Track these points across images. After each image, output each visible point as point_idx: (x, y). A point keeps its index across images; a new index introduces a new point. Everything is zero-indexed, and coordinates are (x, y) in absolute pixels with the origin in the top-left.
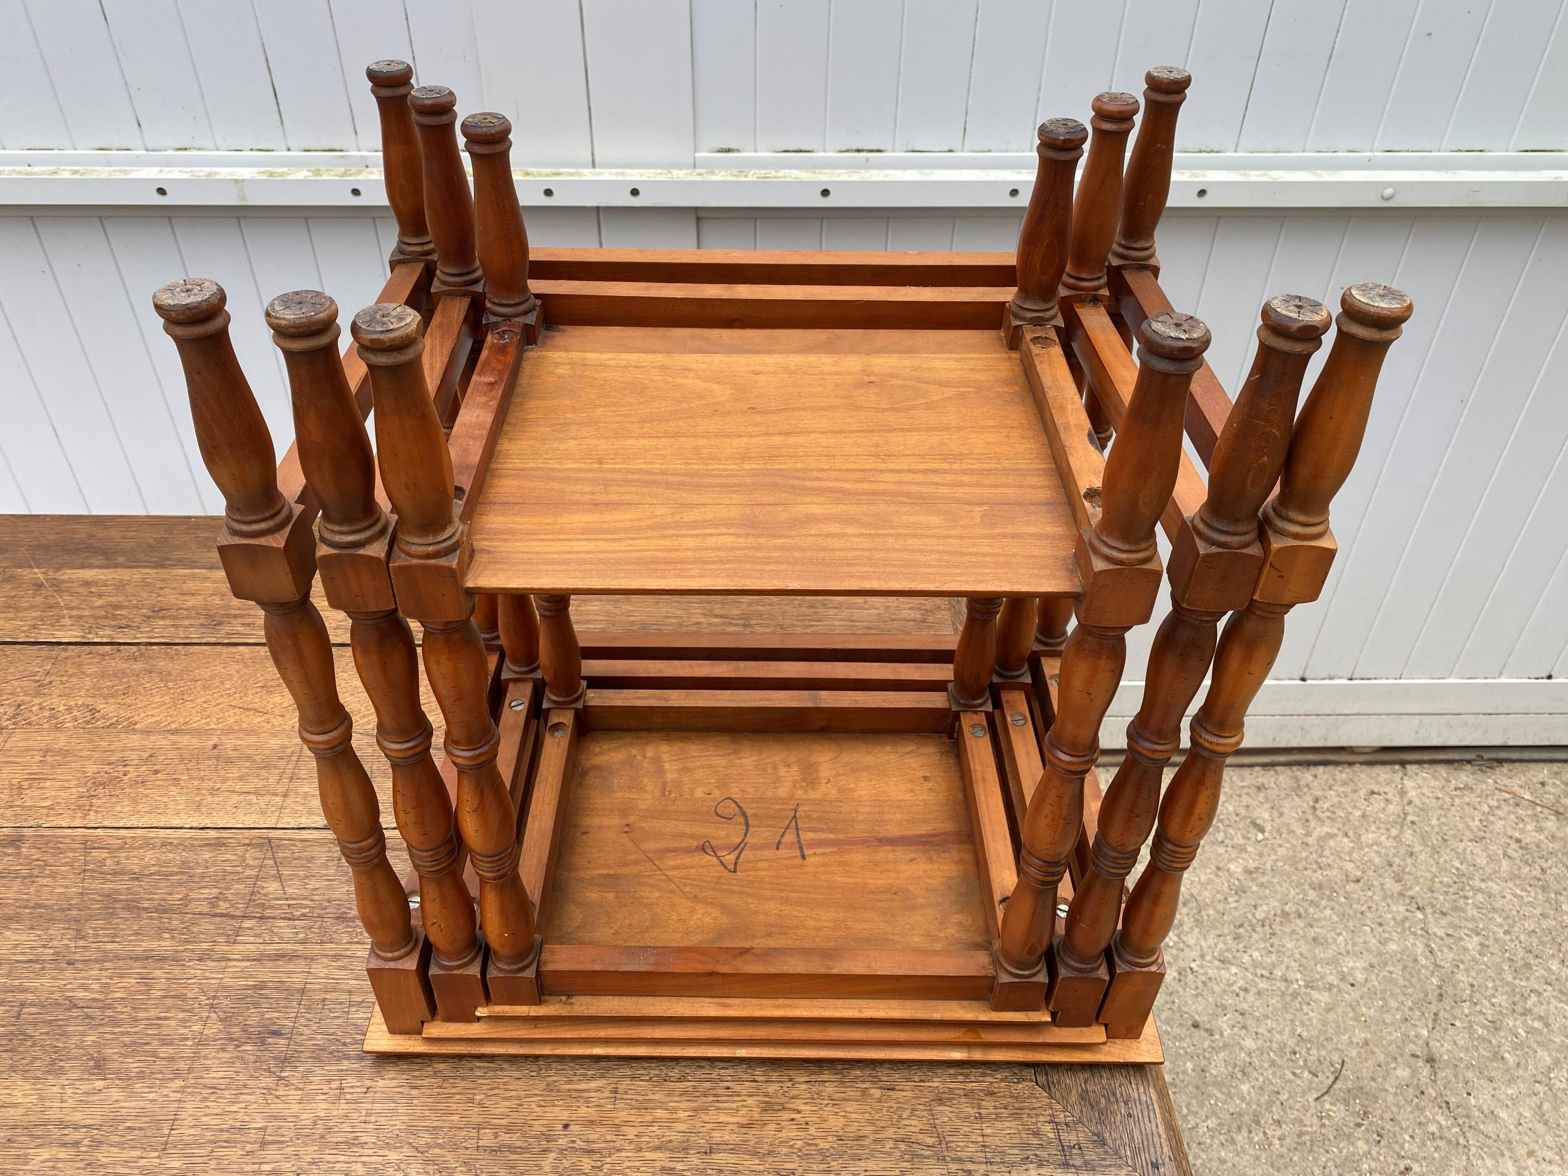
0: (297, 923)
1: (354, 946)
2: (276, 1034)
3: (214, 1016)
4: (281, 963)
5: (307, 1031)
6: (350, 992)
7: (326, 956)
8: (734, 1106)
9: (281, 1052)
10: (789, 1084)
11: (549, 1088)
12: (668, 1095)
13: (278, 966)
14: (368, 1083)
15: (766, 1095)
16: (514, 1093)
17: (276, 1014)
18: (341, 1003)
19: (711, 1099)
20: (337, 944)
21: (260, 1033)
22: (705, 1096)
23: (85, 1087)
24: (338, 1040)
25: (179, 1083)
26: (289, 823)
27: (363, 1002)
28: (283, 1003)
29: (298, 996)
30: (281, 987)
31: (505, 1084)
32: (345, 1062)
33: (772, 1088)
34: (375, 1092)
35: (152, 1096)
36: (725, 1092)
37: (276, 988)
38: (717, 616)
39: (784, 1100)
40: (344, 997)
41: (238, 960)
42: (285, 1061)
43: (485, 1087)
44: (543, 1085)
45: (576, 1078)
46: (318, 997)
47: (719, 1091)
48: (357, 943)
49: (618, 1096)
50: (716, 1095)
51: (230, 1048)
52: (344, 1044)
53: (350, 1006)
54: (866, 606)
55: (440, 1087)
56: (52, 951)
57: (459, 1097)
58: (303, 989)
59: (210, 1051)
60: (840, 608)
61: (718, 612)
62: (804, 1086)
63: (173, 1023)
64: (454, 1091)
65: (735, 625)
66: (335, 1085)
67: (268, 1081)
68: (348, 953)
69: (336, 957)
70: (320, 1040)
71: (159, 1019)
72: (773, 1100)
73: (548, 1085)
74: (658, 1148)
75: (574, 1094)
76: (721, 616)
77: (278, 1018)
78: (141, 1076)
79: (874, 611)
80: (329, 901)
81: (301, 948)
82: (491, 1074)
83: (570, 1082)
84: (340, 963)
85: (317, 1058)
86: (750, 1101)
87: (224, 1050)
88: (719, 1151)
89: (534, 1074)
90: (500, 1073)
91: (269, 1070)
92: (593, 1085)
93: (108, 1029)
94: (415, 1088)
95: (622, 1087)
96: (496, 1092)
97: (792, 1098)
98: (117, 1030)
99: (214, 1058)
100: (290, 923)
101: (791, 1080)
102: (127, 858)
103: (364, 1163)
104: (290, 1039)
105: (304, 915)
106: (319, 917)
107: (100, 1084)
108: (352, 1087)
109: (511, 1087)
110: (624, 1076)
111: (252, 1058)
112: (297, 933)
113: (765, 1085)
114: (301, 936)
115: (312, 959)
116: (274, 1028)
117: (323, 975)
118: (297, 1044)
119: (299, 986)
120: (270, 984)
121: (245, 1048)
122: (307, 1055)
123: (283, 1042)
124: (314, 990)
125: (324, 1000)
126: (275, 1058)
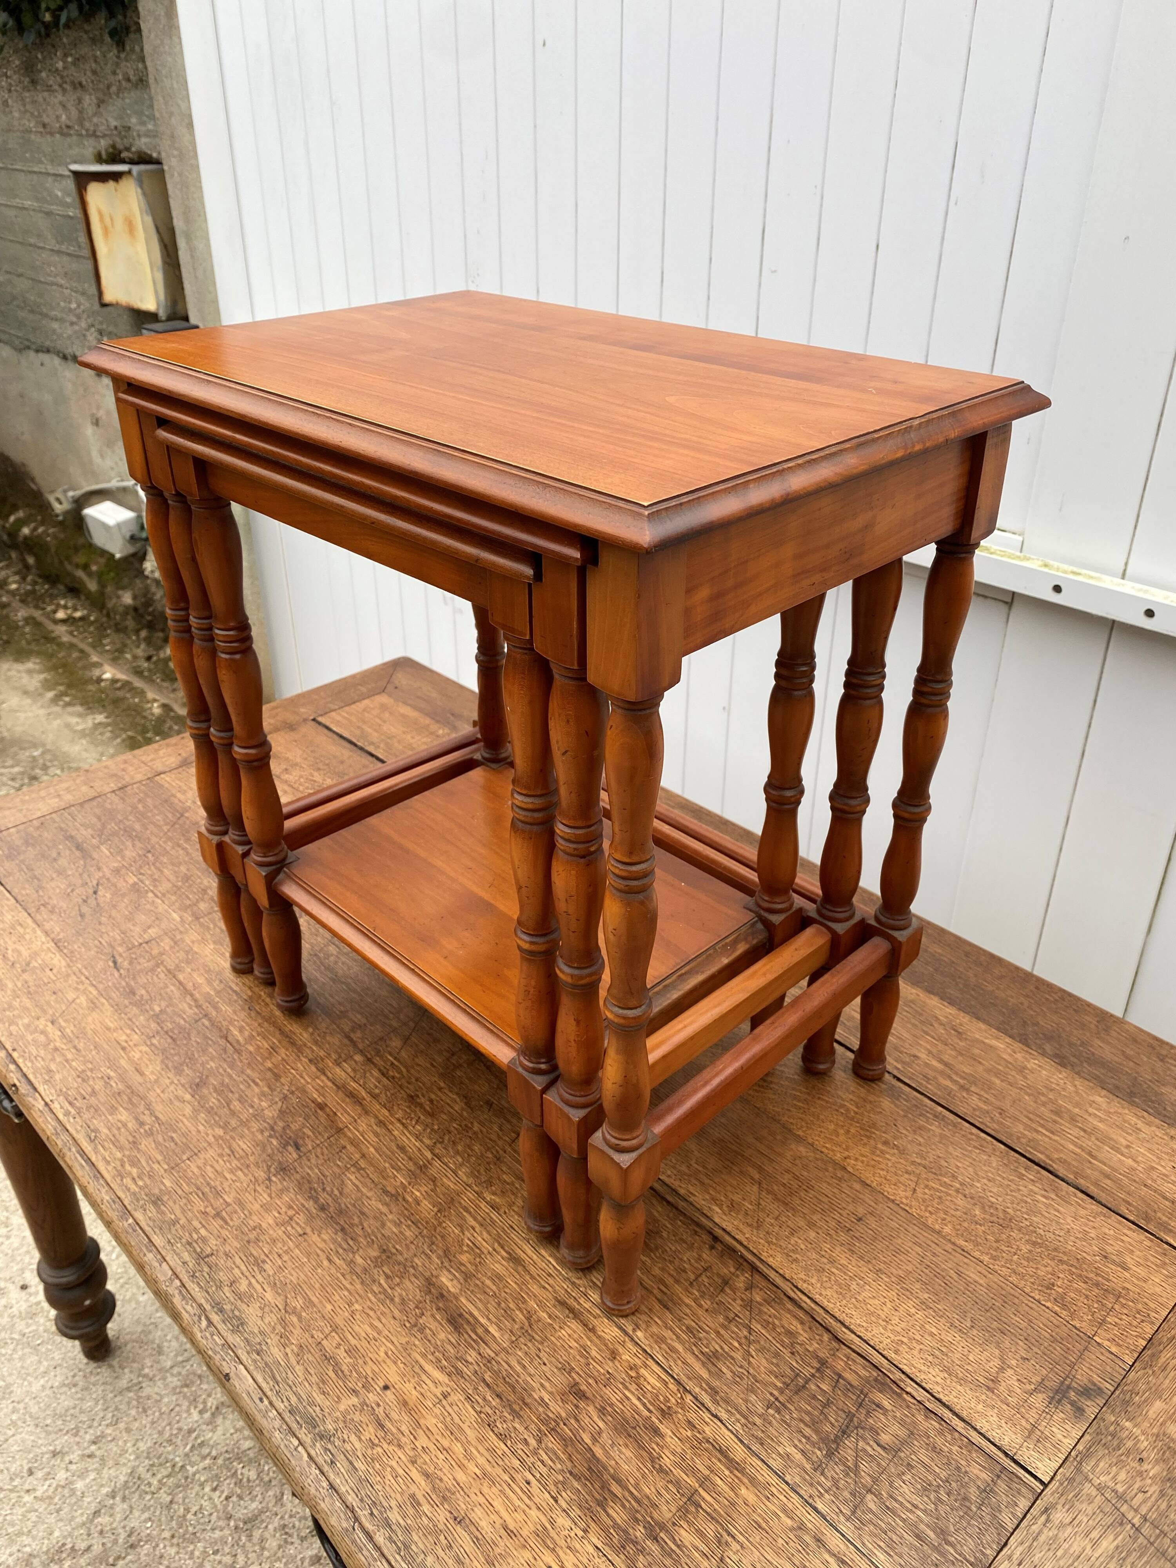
0: (385, 1081)
1: (398, 1125)
2: (297, 1147)
3: (280, 1104)
4: (348, 1100)
5: (313, 1161)
6: (363, 1156)
7: (376, 1117)
8: (517, 1503)
9: (287, 1161)
10: (580, 1533)
11: (406, 1348)
12: (479, 1440)
13: (343, 1101)
14: (308, 1230)
15: (552, 1522)
16: (380, 1326)
17: (310, 1133)
18: (351, 1159)
19: (506, 1477)
20: (391, 1115)
21: (289, 1138)
22: (505, 1470)
23: (180, 1092)
25: (220, 1132)
27: (363, 1169)
28: (321, 1129)
29: (333, 1131)
30: (332, 1117)
31: (383, 1313)
32: (311, 1203)
33: (563, 1521)
34: (305, 1240)
35: (201, 1128)
36: (523, 1484)
37: (328, 1115)
38: (941, 1061)
39: (562, 1543)
40: (356, 1156)
41: (328, 1078)
42: (284, 1170)
43: (368, 1303)
44: (403, 1340)
45: (430, 1357)
46: (344, 1142)
47: (518, 1477)
48: (403, 1124)
49: (444, 1402)
50: (512, 1478)
51: (267, 1134)
52: (324, 1189)
53: (353, 1165)
54: (1125, 1151)
55: (343, 1275)
57: (346, 1293)
58: (341, 1129)
59: (255, 1126)
60: (1090, 1134)
61: (946, 1058)
62: (591, 1549)
63: (257, 1090)
64: (348, 1286)
65: (952, 1080)
66: (291, 1213)
67: (261, 1174)
68: (390, 1127)
69: (381, 1123)
70: (314, 1173)
71: (254, 1081)
72: (553, 1533)
73: (408, 1343)
74: (427, 1475)
75: (417, 1369)
76: (946, 1064)
77: (309, 1137)
78: (210, 1111)
79: (1130, 1162)
80: (417, 1080)
81: (368, 1099)
82: (382, 1297)
83: (424, 1356)
84: (378, 1130)
85: (300, 1185)
86: (534, 1513)
87: (262, 1132)
88: (466, 1529)
89: (408, 1325)
90: (388, 1302)
91: (269, 1167)
92: (437, 1375)
93: (226, 1066)
94: (330, 1260)
95: (453, 1398)
96: (371, 1313)
97: (569, 1548)
98: (229, 1070)
99: (253, 1133)
100: (381, 1076)
101: (585, 1531)
103: (250, 1284)
104: (300, 1157)
105: (393, 1077)
106: (401, 1086)
107: (188, 1097)
108: (297, 1224)
109: (384, 1320)
110: (463, 1390)
112: (376, 1087)
113: (559, 1512)
114: (377, 1091)
115: (367, 1113)
116: (300, 1142)
117: (361, 1129)
118: (300, 1164)
119: (341, 1125)
120: (328, 1110)
121: (275, 1142)
122: (298, 1177)
123: (295, 1156)
124: (345, 1136)
125: (344, 1147)
126: (280, 1163)
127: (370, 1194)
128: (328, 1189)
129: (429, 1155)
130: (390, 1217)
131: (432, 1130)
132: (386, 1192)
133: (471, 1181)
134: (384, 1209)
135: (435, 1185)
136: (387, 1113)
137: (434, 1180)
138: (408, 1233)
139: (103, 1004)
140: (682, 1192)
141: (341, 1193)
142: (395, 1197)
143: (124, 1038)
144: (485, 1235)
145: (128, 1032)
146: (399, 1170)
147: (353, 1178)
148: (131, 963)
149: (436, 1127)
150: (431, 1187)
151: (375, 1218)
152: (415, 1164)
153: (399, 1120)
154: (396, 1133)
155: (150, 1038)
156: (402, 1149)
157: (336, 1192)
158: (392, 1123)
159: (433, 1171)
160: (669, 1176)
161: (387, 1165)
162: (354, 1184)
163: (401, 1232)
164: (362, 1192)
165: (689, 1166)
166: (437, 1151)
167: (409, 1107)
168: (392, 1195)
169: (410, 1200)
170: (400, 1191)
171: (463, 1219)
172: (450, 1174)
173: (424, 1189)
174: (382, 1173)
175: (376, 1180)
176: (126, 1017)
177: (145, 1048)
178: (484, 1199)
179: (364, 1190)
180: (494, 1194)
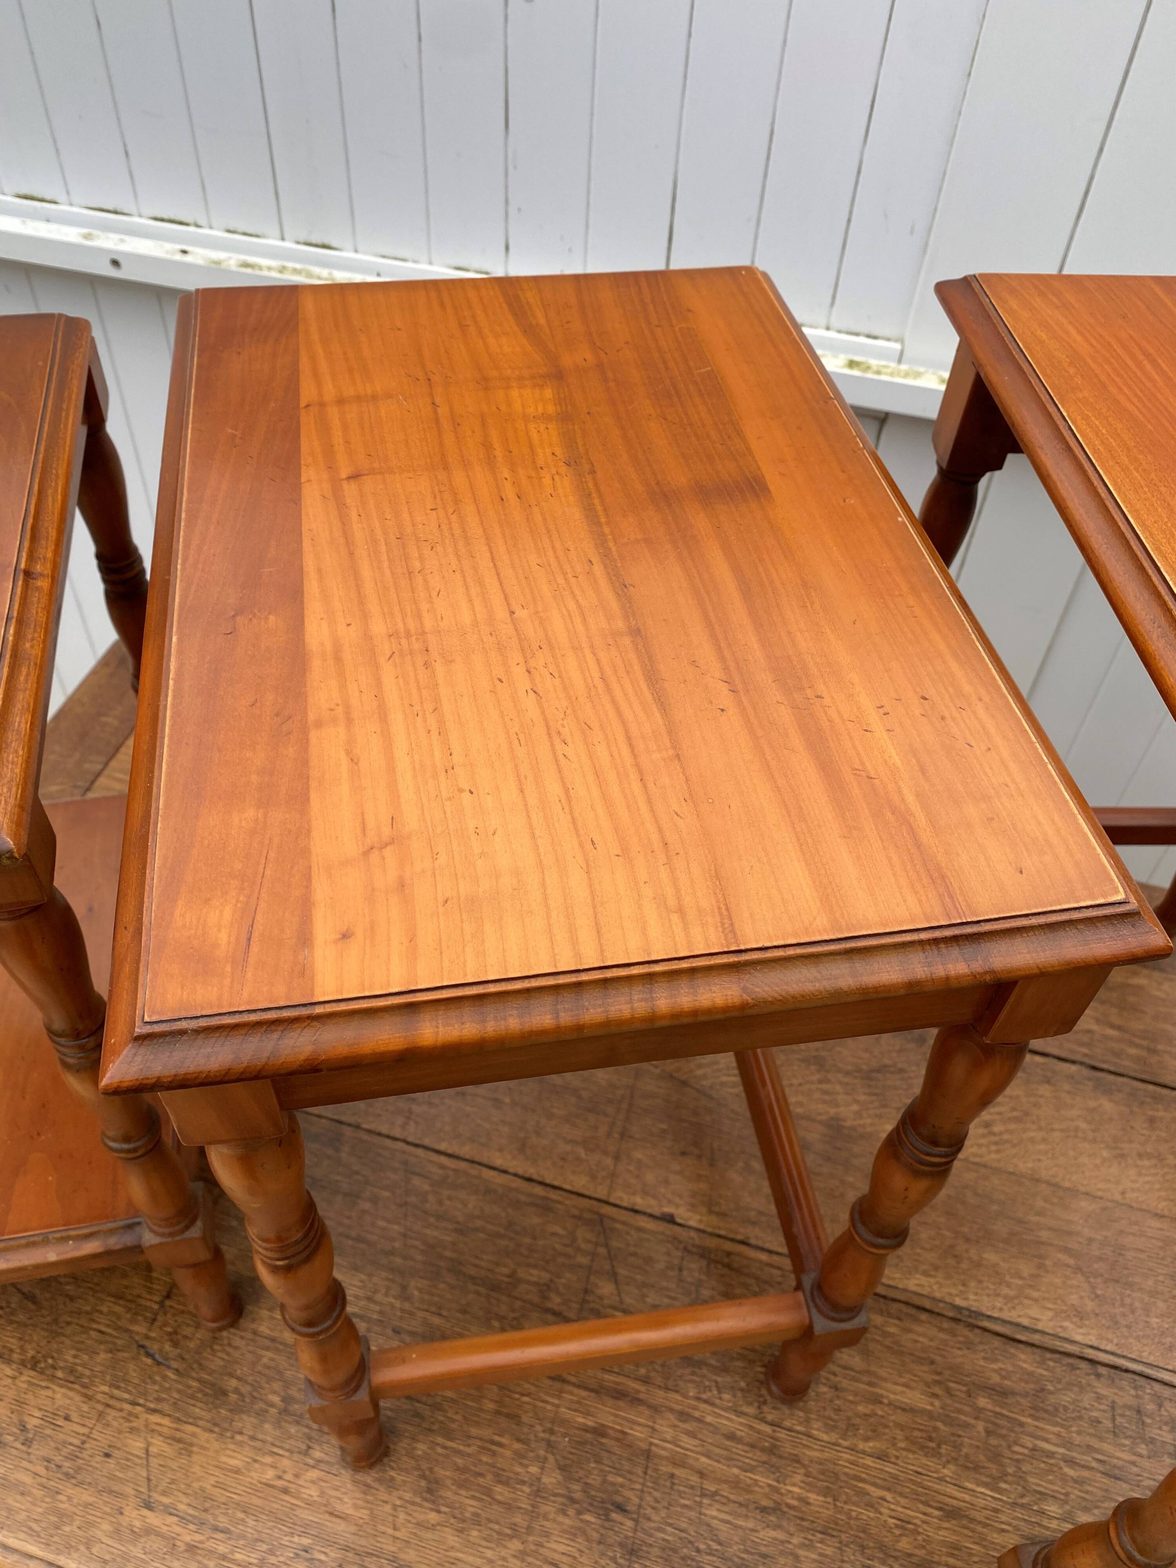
1: (703, 1406)
2: (621, 1508)
3: (551, 1458)
4: (621, 1404)
5: (655, 1518)
6: (702, 1474)
7: (671, 1410)
9: (627, 1537)
17: (620, 1479)
18: (692, 1487)
21: (603, 1502)
23: (418, 1515)
24: (690, 1542)
25: (515, 1545)
26: (621, 1199)
27: (716, 1493)
28: (626, 1465)
29: (642, 1460)
30: (622, 1438)
35: (489, 1554)
37: (617, 1440)
38: (1113, 1026)
40: (695, 1479)
41: (574, 1385)
42: (632, 1552)
46: (666, 1468)
48: (706, 1401)
51: (571, 1512)
52: (698, 1551)
53: (703, 1495)
56: (377, 1308)
58: (648, 1452)
59: (547, 1508)
63: (508, 1453)
65: (1137, 1046)
68: (697, 1414)
69: (683, 1416)
70: (670, 1535)
71: (493, 1442)
76: (1119, 1028)
77: (622, 1486)
78: (476, 1520)
81: (642, 1388)
84: (687, 1426)
85: (667, 1562)
87: (564, 1513)
91: (614, 1560)
93: (440, 1440)
98: (449, 1444)
99: (554, 1521)
102: (450, 1198)
104: (636, 1521)
107: (433, 1517)
111: (595, 1535)
114: (643, 1371)
115: (656, 1409)
116: (619, 1499)
117: (668, 1437)
118: (644, 1531)
119: (644, 1446)
120: (611, 1432)
121: (587, 1517)
122: (655, 1551)
123: (630, 1524)
124: (661, 1457)
125: (672, 1476)
126: (621, 1545)
127: (750, 1524)
128: (702, 1547)
129: (768, 1429)
130: (795, 1541)
131: (742, 1390)
132: (763, 1510)
133: (833, 1437)
134: (780, 1535)
135: (804, 1466)
136: (678, 1397)
137: (796, 1460)
138: (829, 1551)
139: (194, 1435)
140: (1025, 1322)
141: (720, 1544)
142: (776, 1509)
143: (270, 1474)
144: (902, 1501)
145: (268, 1460)
146: (752, 1469)
147: (715, 1513)
148: (176, 1344)
149: (743, 1384)
150: (802, 1471)
151: (782, 1553)
152: (763, 1450)
153: (698, 1399)
154: (709, 1419)
155: (306, 1453)
156: (731, 1437)
157: (715, 1546)
158: (695, 1408)
159: (788, 1449)
160: (1001, 1310)
161: (736, 1471)
162: (723, 1521)
163: (821, 1555)
164: (740, 1527)
165: (1009, 1285)
166: (770, 1417)
167: (693, 1373)
168: (774, 1510)
169: (795, 1503)
170: (776, 1497)
171: (865, 1493)
172: (805, 1441)
173: (798, 1478)
174: (736, 1484)
175: (741, 1499)
176: (245, 1438)
177: (313, 1474)
178: (864, 1452)
179: (741, 1522)
180: (867, 1439)
